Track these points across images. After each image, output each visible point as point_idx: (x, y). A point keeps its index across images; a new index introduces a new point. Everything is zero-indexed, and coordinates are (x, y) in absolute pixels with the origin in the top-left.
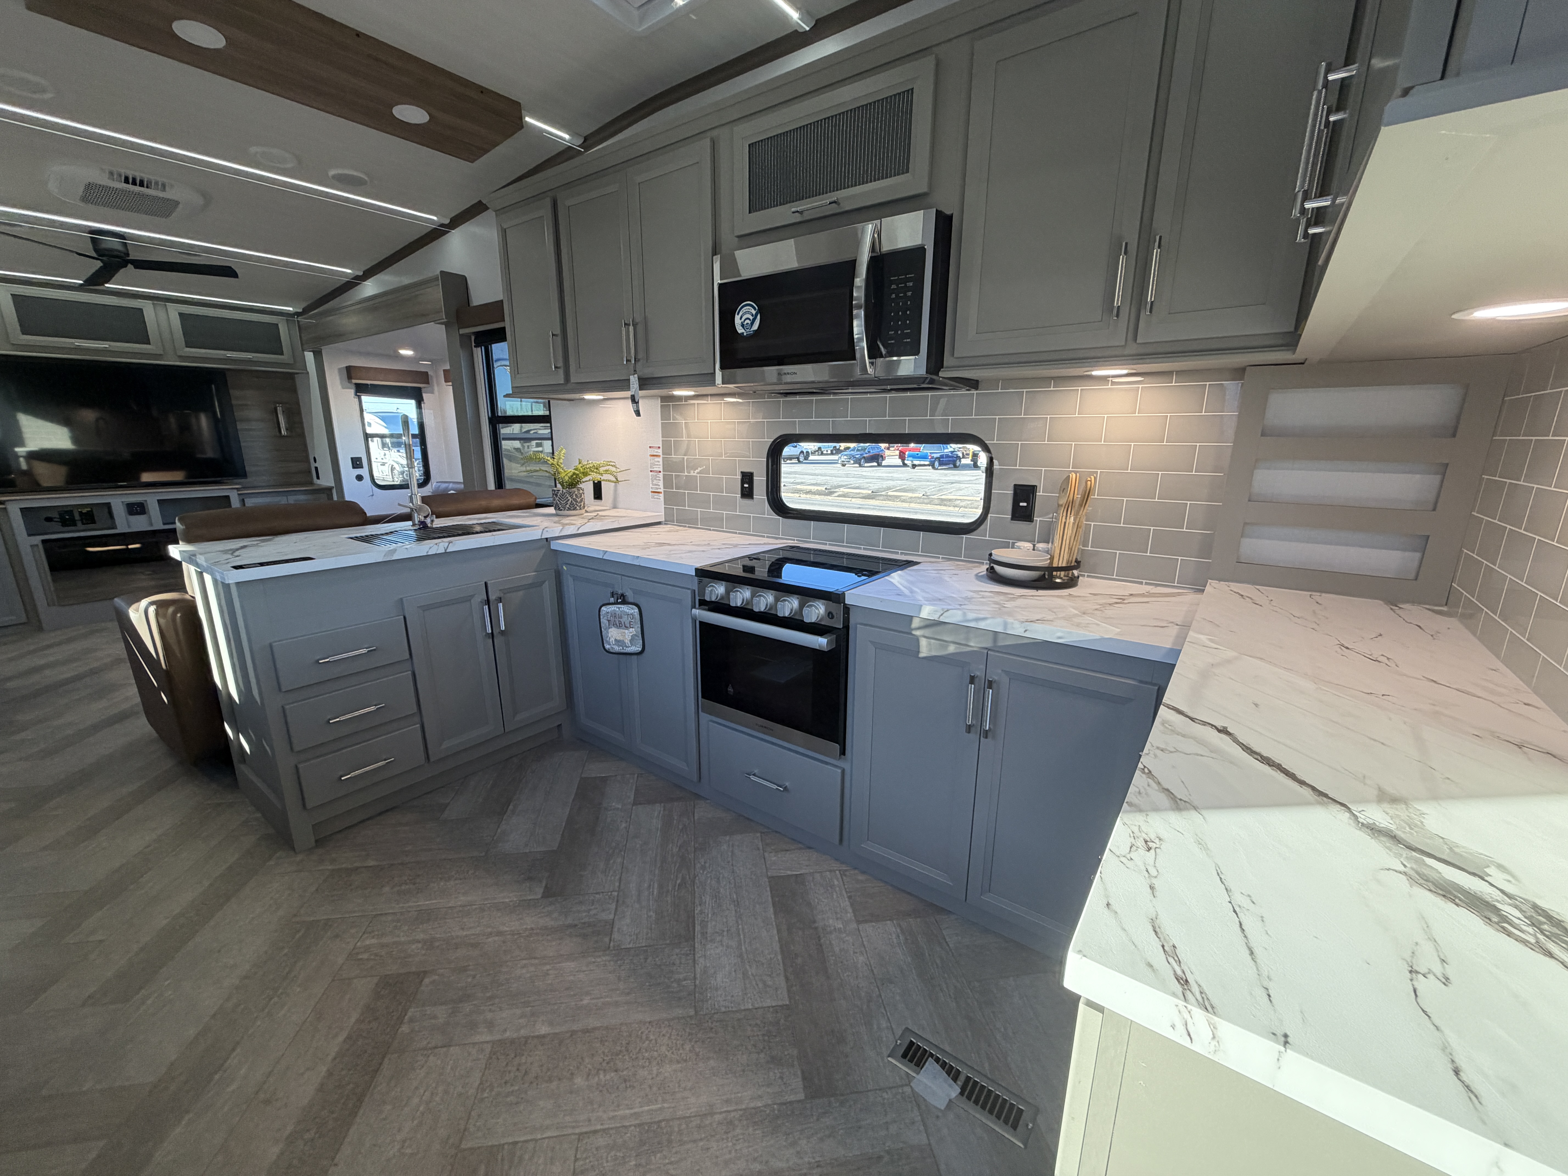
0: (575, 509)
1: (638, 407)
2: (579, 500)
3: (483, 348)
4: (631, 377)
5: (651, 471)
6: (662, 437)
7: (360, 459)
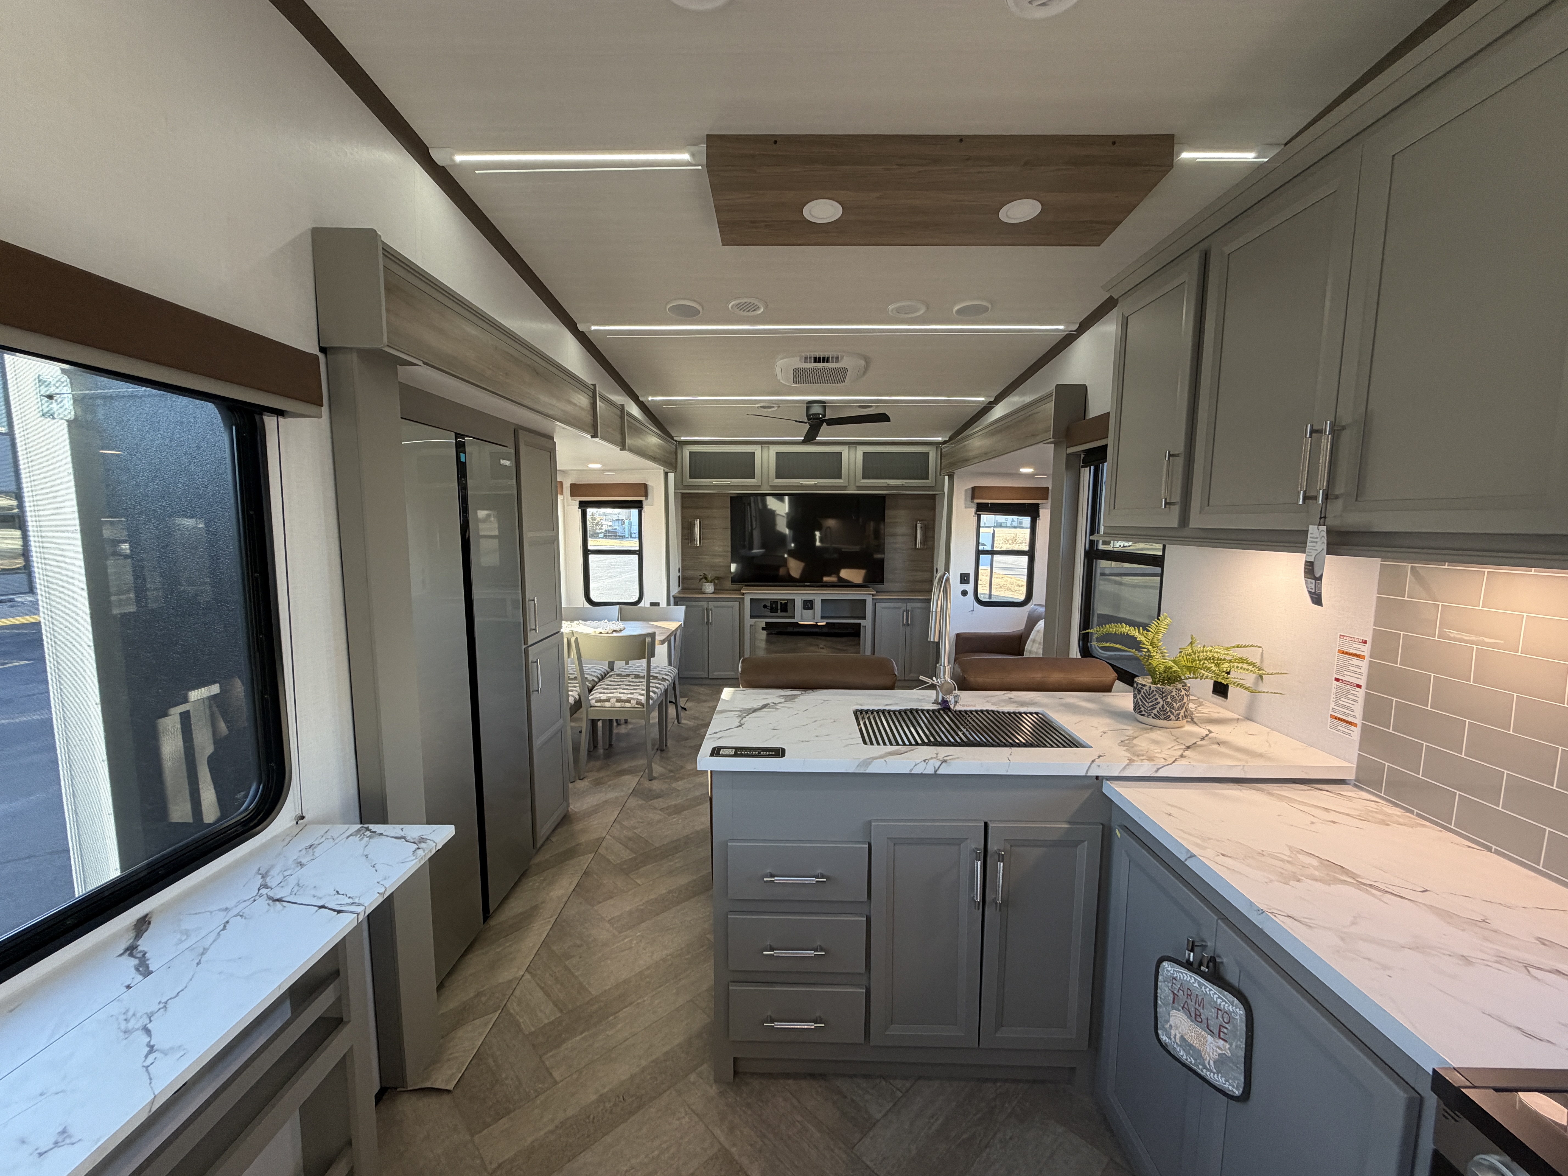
0: (1167, 718)
1: (1318, 586)
2: (1176, 706)
3: (1092, 467)
4: (1313, 530)
5: (1337, 680)
6: (1375, 625)
7: (967, 575)
